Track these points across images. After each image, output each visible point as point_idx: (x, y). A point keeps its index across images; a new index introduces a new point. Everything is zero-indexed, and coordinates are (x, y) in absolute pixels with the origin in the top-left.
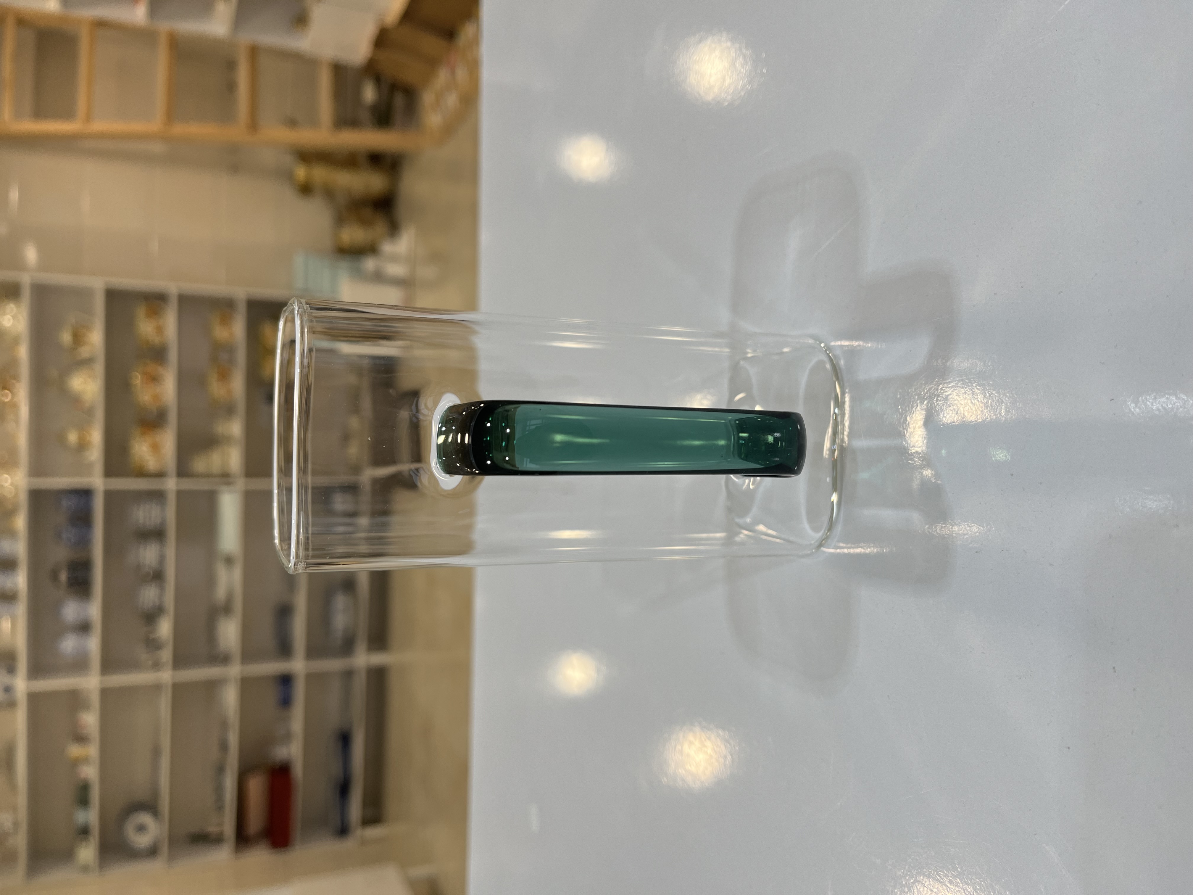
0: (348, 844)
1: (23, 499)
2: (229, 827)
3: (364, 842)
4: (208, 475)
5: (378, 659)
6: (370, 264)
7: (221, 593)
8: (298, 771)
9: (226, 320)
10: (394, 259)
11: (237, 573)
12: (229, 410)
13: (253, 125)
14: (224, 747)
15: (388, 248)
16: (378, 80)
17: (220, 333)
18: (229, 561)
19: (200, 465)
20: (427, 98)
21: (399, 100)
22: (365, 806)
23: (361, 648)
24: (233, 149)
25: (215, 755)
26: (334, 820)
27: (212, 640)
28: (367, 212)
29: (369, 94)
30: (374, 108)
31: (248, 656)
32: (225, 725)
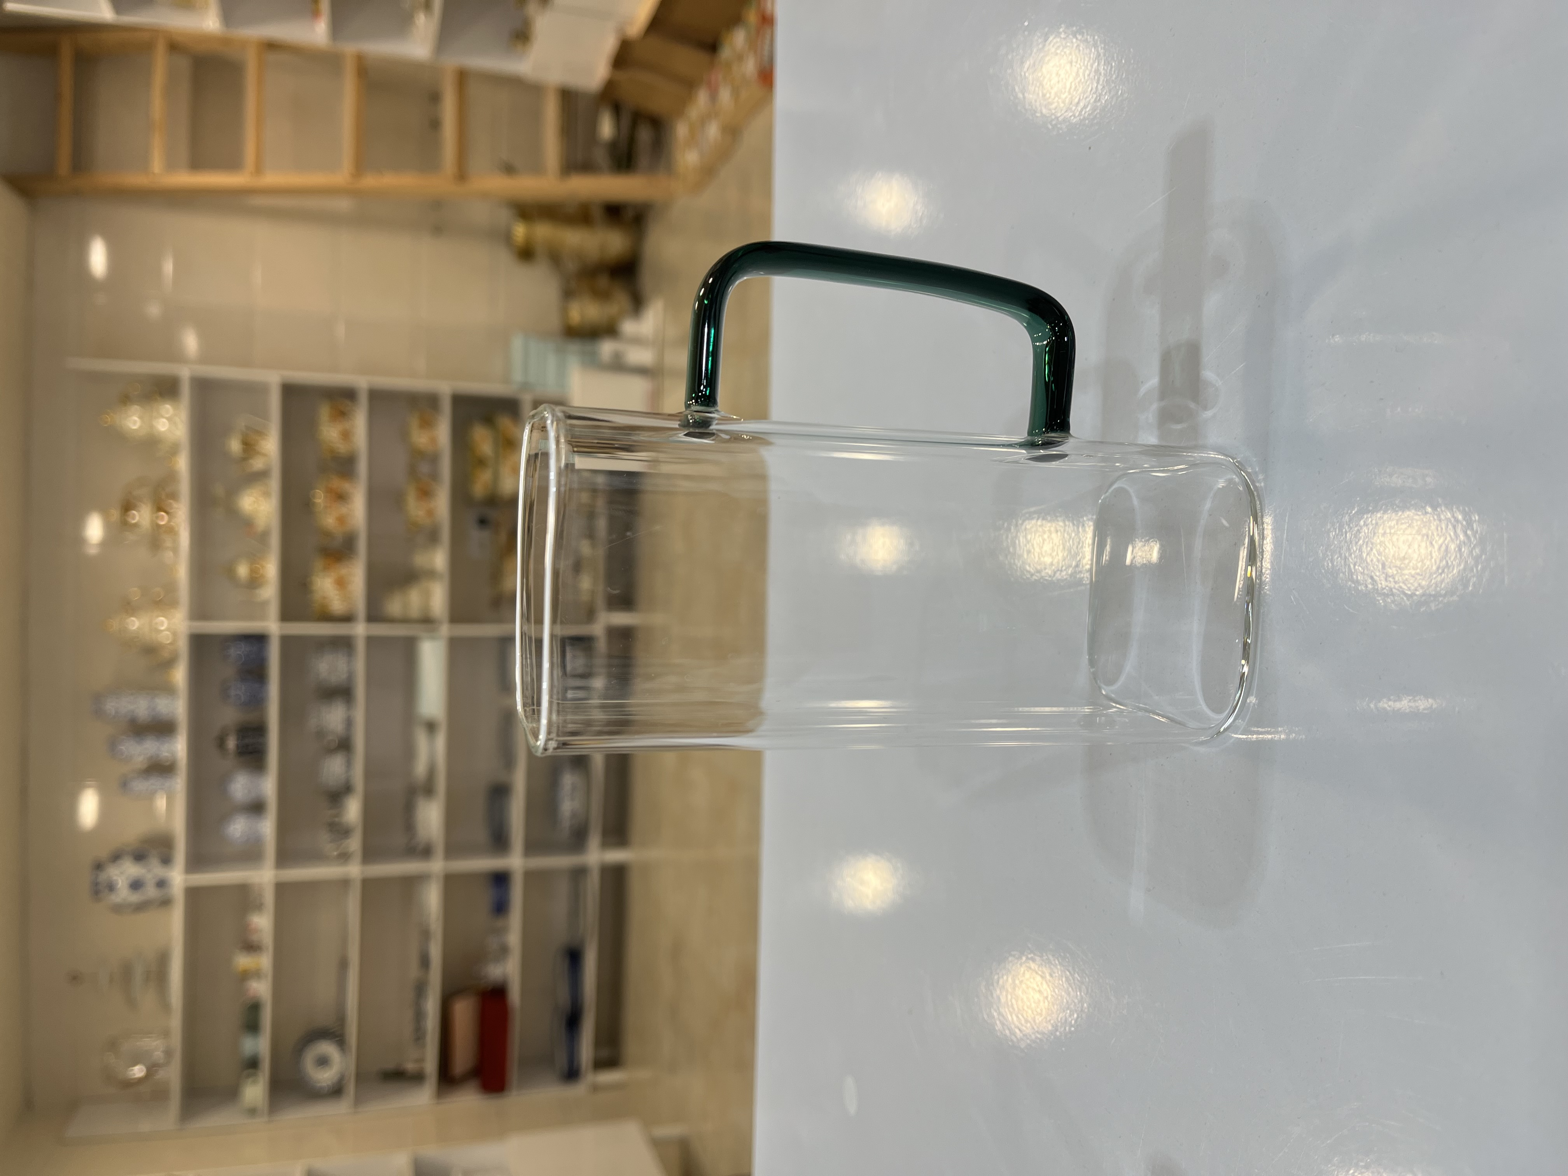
0: (578, 1090)
1: (183, 646)
2: (431, 1066)
3: (596, 1088)
4: (405, 620)
5: (615, 856)
6: (607, 348)
7: (420, 768)
8: (515, 996)
9: (427, 423)
10: (637, 341)
11: (440, 741)
12: (433, 537)
13: (462, 175)
14: (425, 962)
15: (629, 327)
16: (617, 109)
17: (420, 439)
18: (431, 727)
19: (394, 606)
20: (681, 130)
21: (644, 135)
22: (598, 1043)
23: (594, 841)
24: (437, 204)
25: (414, 971)
26: (561, 1060)
27: (409, 826)
28: (603, 282)
29: (606, 128)
30: (613, 146)
31: (453, 850)
32: (426, 935)
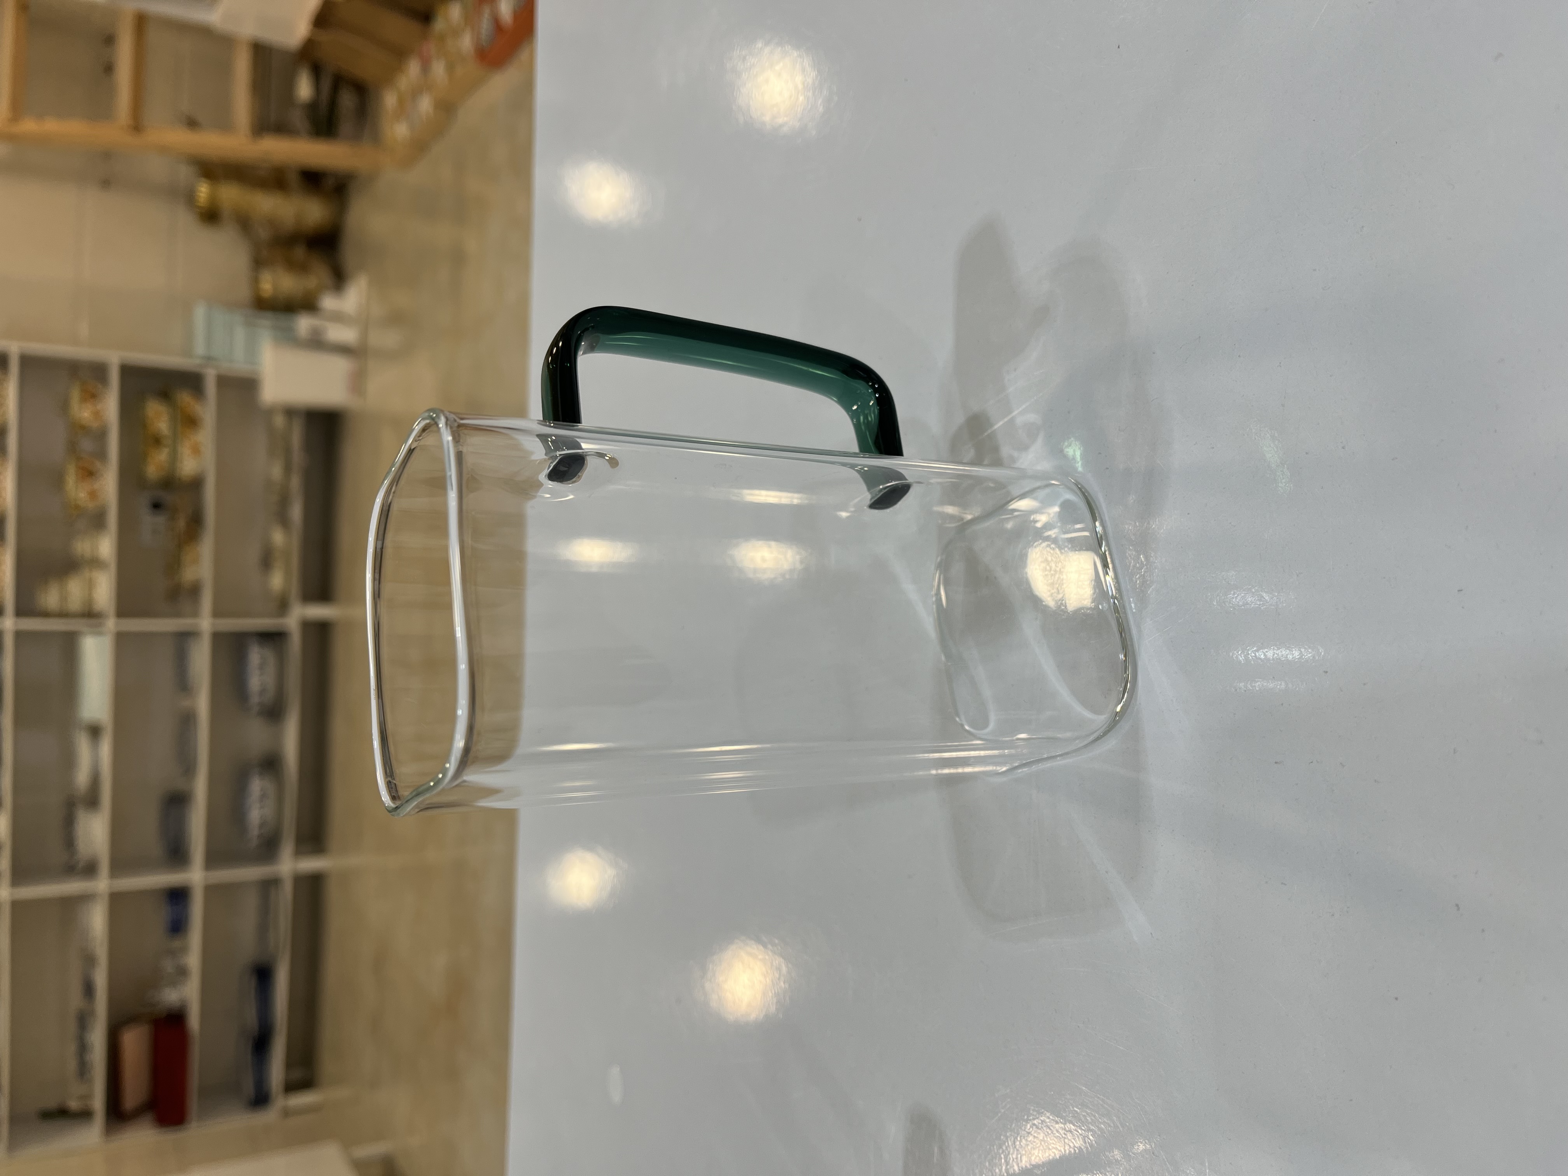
0: (269, 1116)
2: (98, 1103)
3: (287, 1113)
4: (63, 614)
5: (311, 864)
6: (304, 324)
7: (82, 778)
8: (194, 1021)
9: (92, 396)
10: (338, 318)
11: (106, 748)
12: (98, 521)
13: (137, 126)
14: (89, 990)
15: (328, 302)
16: (317, 71)
17: (84, 413)
18: (95, 731)
19: (51, 598)
20: (390, 100)
21: (347, 100)
22: (289, 1065)
23: (287, 850)
24: (107, 155)
25: (76, 1001)
26: (249, 1087)
27: (69, 842)
28: (300, 252)
29: (304, 89)
30: (312, 107)
31: (119, 866)
32: (90, 960)
